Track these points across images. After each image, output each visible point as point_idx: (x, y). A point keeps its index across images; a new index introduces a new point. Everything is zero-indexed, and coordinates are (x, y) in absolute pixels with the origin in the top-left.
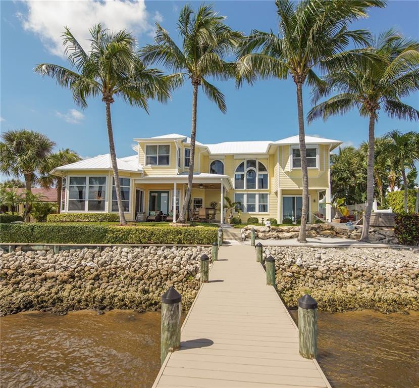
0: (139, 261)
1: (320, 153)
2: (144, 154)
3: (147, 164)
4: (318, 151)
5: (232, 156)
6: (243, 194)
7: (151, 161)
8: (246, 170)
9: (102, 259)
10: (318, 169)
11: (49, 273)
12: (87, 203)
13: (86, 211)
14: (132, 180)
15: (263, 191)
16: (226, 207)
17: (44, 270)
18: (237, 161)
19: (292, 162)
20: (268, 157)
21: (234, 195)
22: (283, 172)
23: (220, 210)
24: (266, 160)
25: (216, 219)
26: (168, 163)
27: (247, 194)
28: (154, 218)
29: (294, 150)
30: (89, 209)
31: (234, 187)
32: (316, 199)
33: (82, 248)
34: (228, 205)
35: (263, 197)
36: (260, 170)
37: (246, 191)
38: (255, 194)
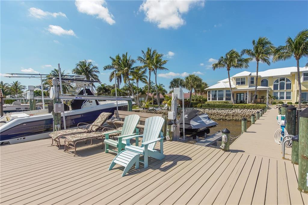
0: (243, 112)
2: (235, 81)
3: (236, 84)
5: (272, 77)
6: (278, 92)
7: (238, 83)
8: (279, 82)
9: (233, 112)
11: (221, 114)
12: (217, 98)
13: (217, 100)
15: (288, 90)
16: (269, 98)
17: (220, 114)
18: (275, 79)
19: (303, 79)
20: (292, 76)
21: (273, 93)
23: (266, 99)
24: (291, 77)
25: (265, 102)
26: (245, 84)
28: (239, 102)
29: (304, 74)
30: (218, 100)
31: (273, 90)
33: (227, 109)
34: (270, 97)
35: (289, 93)
36: (287, 82)
37: (279, 91)
38: (284, 92)
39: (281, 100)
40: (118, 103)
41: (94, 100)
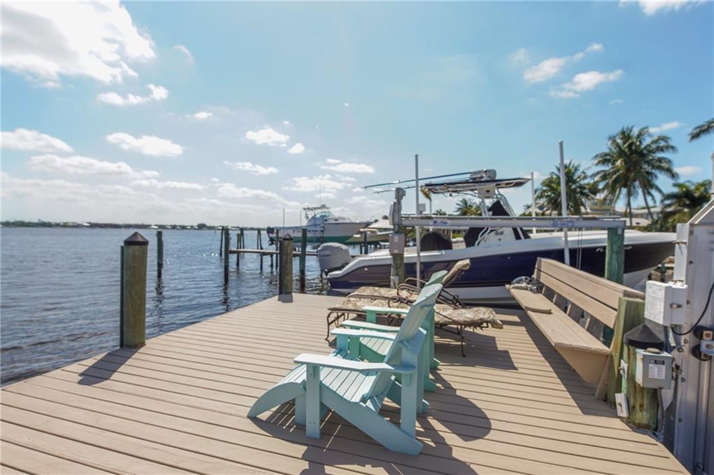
40: (569, 239)
41: (508, 228)
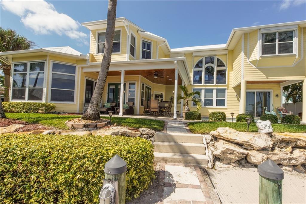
1: (298, 36)
2: (95, 41)
3: (98, 52)
4: (296, 34)
5: (191, 53)
6: (201, 89)
8: (204, 66)
10: (295, 55)
13: (26, 100)
14: (79, 68)
15: (221, 86)
18: (196, 58)
19: (261, 49)
20: (227, 52)
21: (192, 90)
22: (248, 61)
24: (225, 57)
26: (119, 51)
27: (206, 89)
29: (264, 34)
30: (30, 99)
31: (192, 83)
32: (279, 94)
35: (221, 91)
36: (218, 66)
37: (203, 85)
38: (213, 89)
39: (207, 107)
